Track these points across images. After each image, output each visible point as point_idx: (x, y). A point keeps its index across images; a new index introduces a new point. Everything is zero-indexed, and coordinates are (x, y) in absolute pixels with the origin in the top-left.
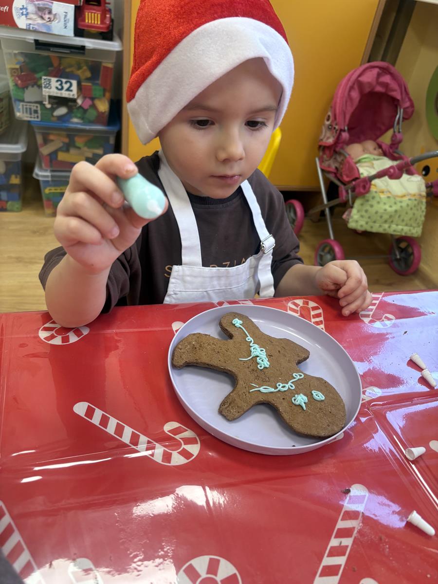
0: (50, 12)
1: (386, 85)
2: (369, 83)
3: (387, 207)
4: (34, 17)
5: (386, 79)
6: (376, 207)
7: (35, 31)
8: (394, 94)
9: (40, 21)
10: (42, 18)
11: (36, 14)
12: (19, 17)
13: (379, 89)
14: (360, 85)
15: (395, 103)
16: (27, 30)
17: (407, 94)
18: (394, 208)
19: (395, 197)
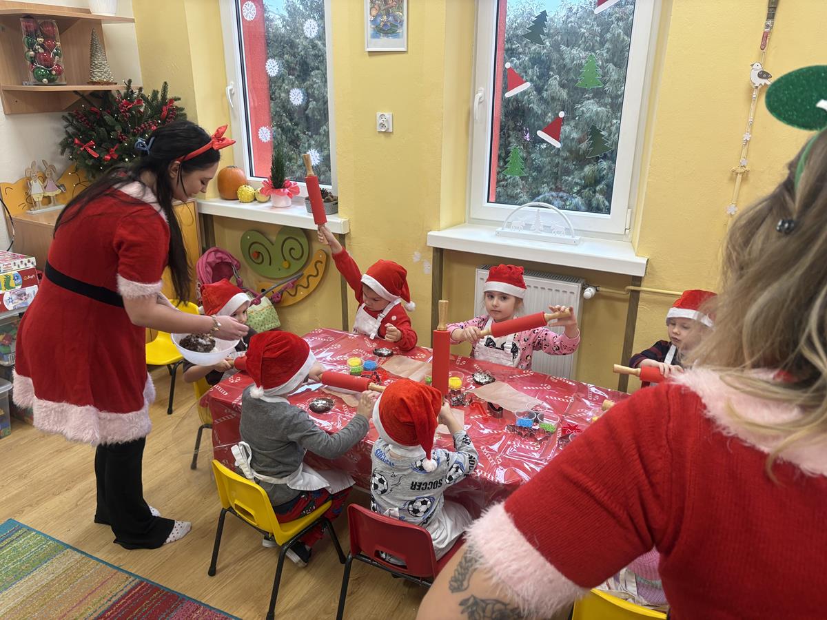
0: (25, 294)
1: (221, 258)
2: (213, 261)
3: (259, 318)
4: (16, 301)
5: (219, 255)
6: (254, 321)
7: (19, 308)
8: (227, 260)
9: (20, 302)
10: (21, 299)
11: (18, 298)
12: (8, 305)
13: (218, 261)
14: (209, 264)
15: (229, 265)
16: (15, 309)
17: (233, 258)
18: (262, 318)
19: (259, 311)
